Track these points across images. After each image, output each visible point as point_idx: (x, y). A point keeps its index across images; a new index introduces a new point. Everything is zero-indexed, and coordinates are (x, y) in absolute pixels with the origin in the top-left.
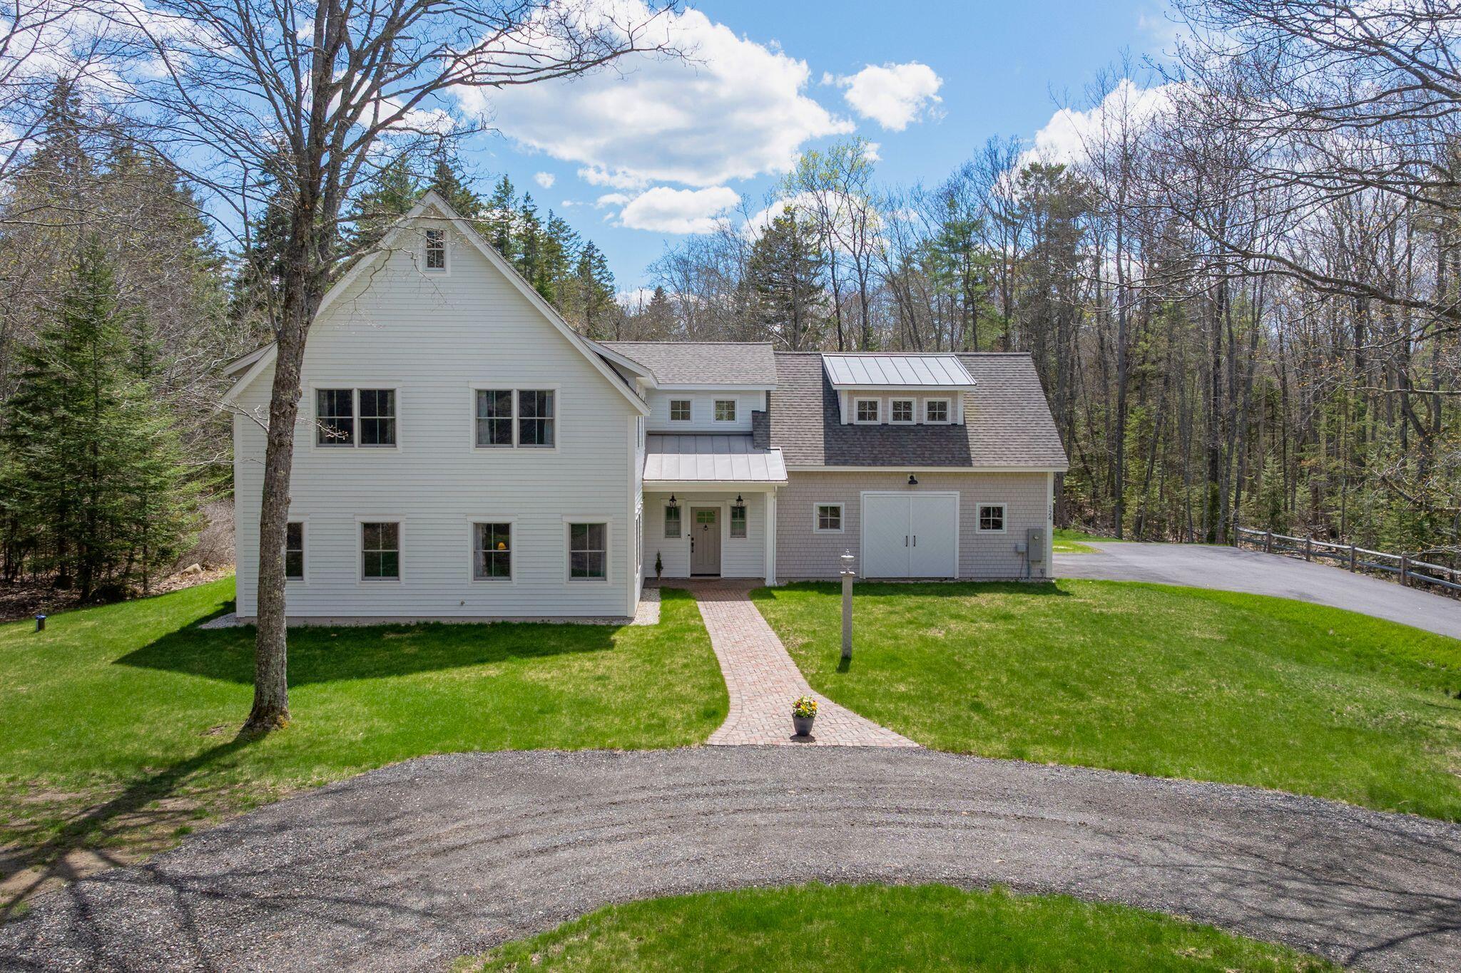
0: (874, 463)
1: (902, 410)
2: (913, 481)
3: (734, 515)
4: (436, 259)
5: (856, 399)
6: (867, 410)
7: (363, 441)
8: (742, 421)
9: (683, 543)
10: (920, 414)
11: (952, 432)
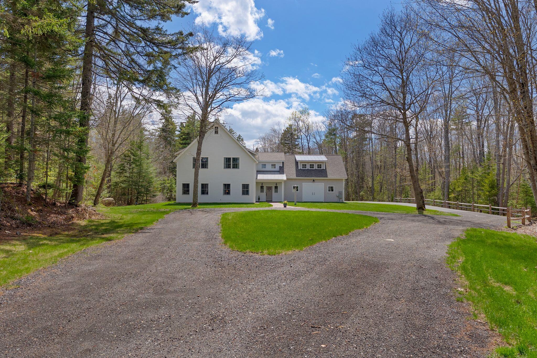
0: (305, 177)
1: (312, 166)
2: (314, 181)
3: (275, 188)
4: (216, 132)
5: (302, 164)
6: (304, 166)
7: (202, 168)
8: (277, 168)
9: (264, 194)
10: (316, 167)
11: (323, 171)
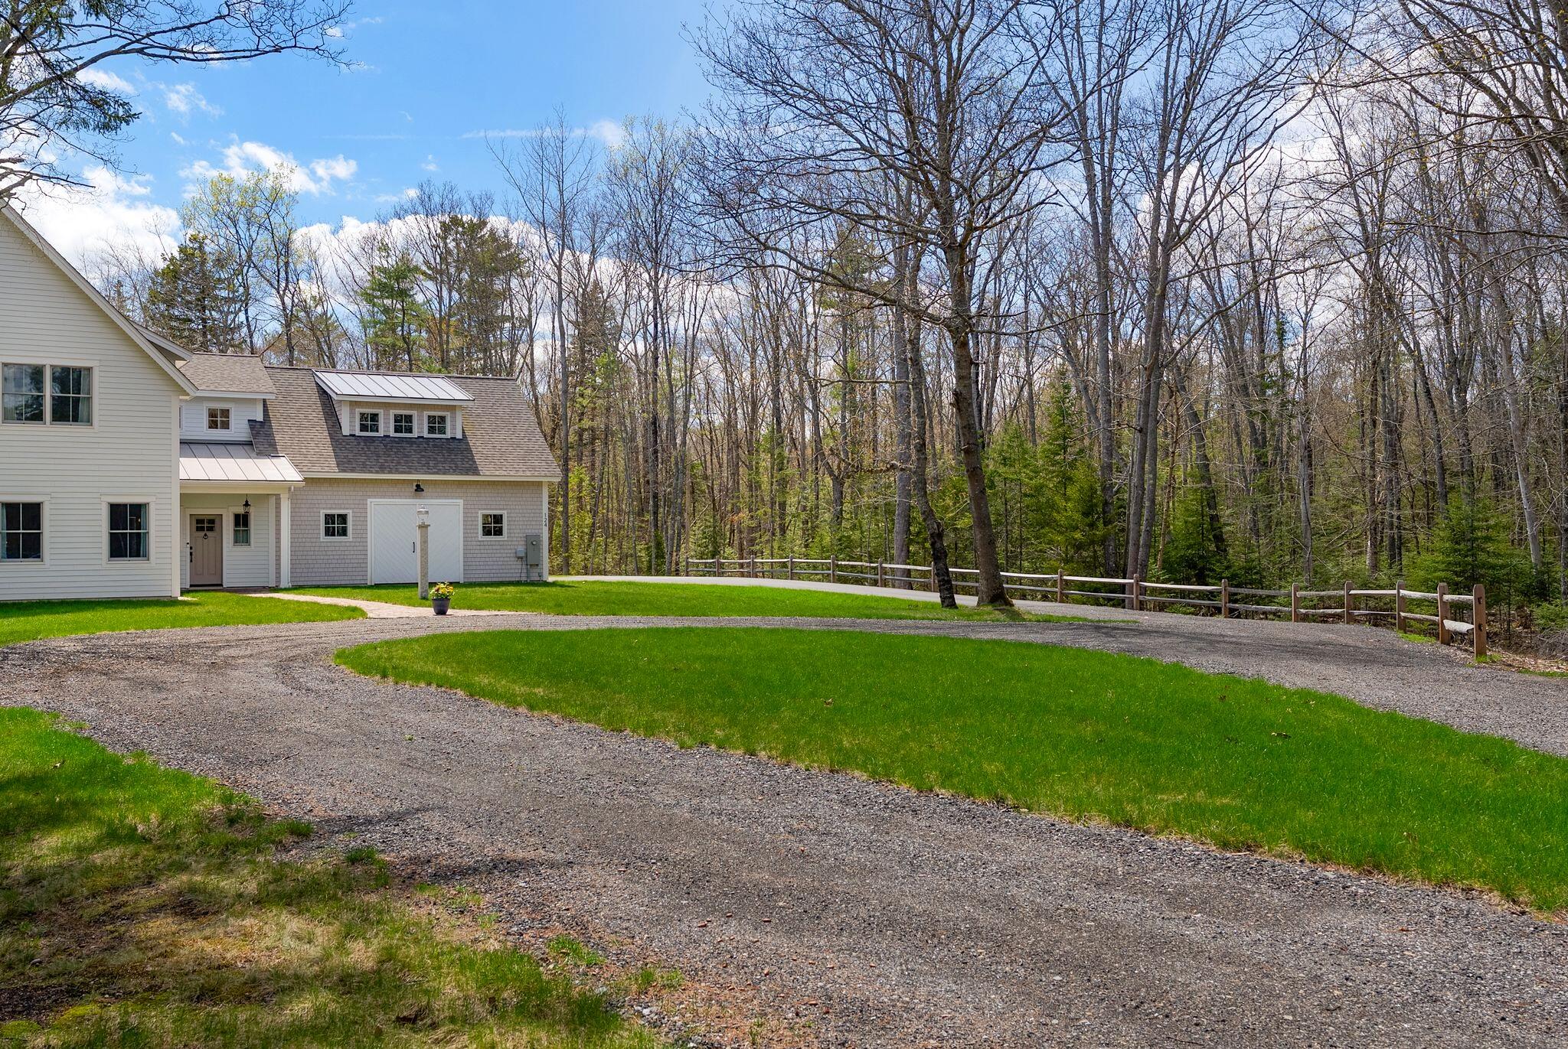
0: (381, 471)
1: (403, 423)
2: (419, 489)
3: (237, 524)
5: (358, 411)
6: (370, 420)
8: (238, 428)
10: (421, 429)
11: (453, 445)
